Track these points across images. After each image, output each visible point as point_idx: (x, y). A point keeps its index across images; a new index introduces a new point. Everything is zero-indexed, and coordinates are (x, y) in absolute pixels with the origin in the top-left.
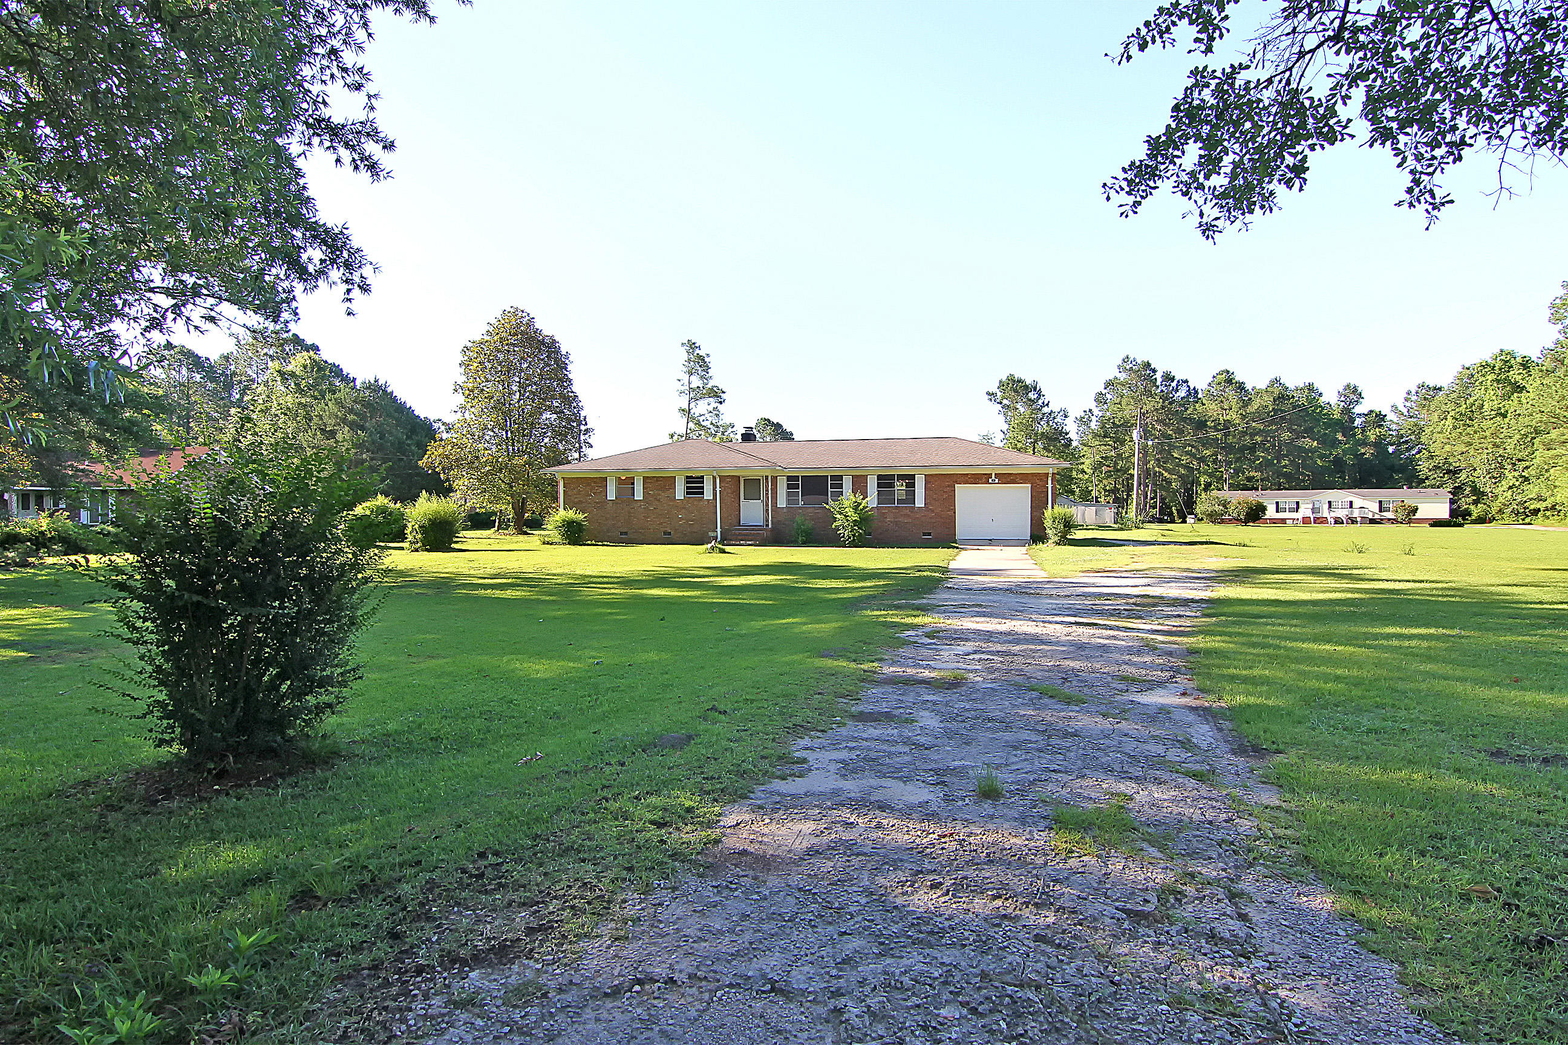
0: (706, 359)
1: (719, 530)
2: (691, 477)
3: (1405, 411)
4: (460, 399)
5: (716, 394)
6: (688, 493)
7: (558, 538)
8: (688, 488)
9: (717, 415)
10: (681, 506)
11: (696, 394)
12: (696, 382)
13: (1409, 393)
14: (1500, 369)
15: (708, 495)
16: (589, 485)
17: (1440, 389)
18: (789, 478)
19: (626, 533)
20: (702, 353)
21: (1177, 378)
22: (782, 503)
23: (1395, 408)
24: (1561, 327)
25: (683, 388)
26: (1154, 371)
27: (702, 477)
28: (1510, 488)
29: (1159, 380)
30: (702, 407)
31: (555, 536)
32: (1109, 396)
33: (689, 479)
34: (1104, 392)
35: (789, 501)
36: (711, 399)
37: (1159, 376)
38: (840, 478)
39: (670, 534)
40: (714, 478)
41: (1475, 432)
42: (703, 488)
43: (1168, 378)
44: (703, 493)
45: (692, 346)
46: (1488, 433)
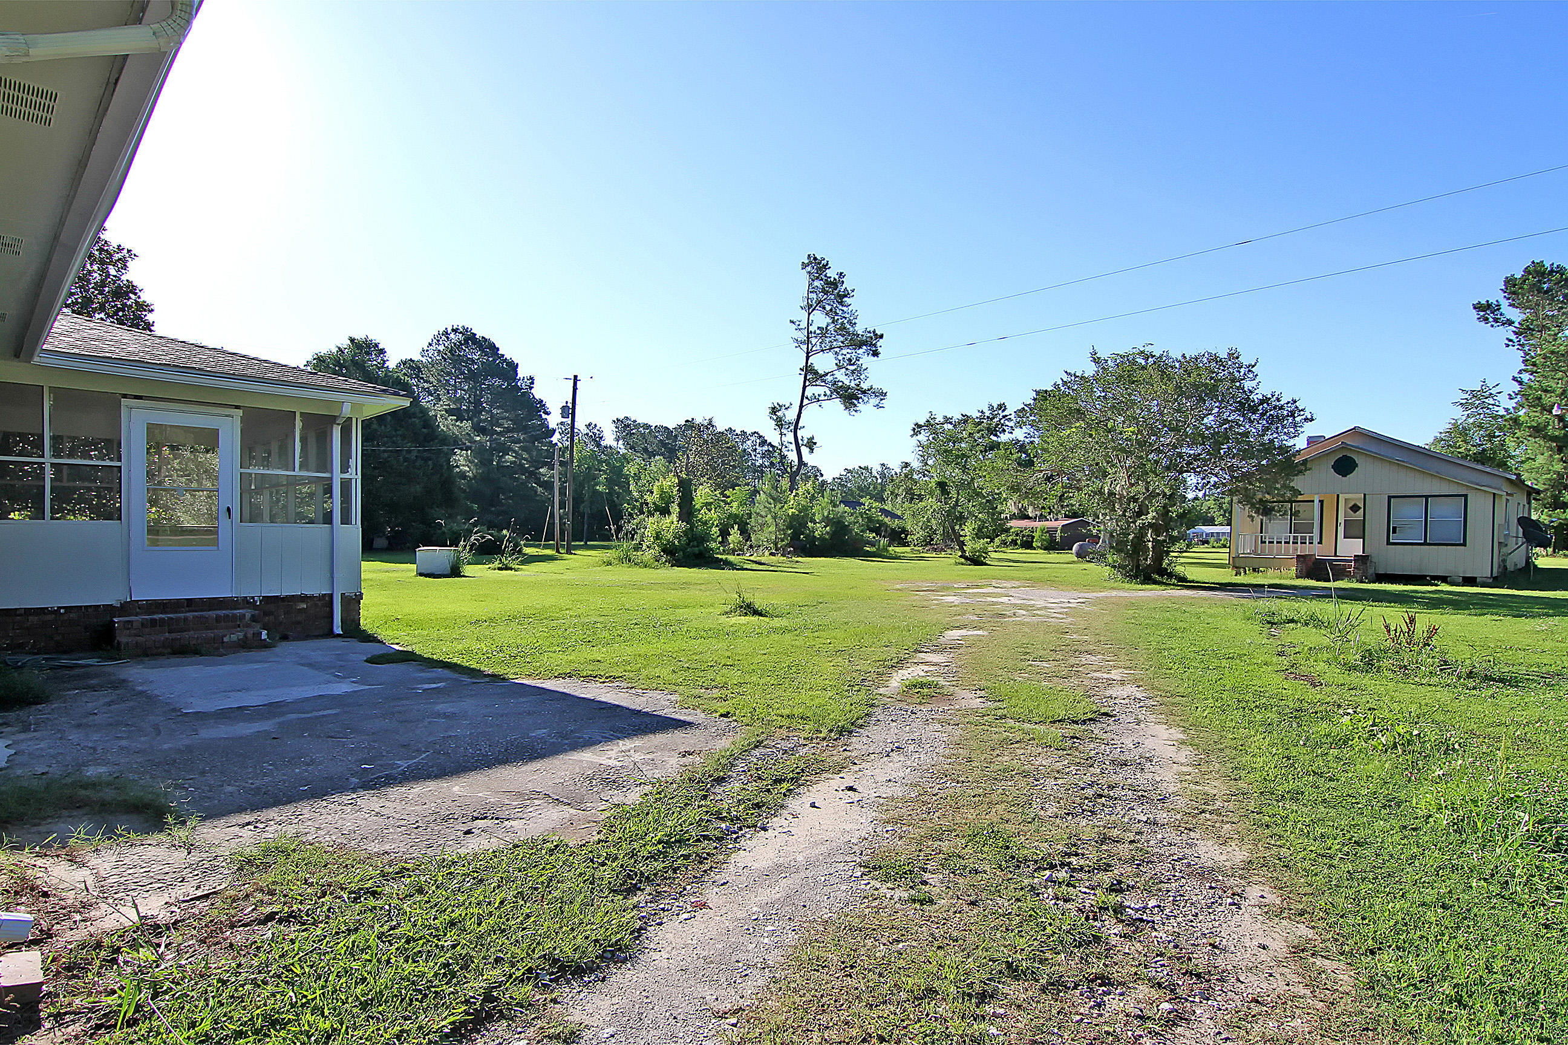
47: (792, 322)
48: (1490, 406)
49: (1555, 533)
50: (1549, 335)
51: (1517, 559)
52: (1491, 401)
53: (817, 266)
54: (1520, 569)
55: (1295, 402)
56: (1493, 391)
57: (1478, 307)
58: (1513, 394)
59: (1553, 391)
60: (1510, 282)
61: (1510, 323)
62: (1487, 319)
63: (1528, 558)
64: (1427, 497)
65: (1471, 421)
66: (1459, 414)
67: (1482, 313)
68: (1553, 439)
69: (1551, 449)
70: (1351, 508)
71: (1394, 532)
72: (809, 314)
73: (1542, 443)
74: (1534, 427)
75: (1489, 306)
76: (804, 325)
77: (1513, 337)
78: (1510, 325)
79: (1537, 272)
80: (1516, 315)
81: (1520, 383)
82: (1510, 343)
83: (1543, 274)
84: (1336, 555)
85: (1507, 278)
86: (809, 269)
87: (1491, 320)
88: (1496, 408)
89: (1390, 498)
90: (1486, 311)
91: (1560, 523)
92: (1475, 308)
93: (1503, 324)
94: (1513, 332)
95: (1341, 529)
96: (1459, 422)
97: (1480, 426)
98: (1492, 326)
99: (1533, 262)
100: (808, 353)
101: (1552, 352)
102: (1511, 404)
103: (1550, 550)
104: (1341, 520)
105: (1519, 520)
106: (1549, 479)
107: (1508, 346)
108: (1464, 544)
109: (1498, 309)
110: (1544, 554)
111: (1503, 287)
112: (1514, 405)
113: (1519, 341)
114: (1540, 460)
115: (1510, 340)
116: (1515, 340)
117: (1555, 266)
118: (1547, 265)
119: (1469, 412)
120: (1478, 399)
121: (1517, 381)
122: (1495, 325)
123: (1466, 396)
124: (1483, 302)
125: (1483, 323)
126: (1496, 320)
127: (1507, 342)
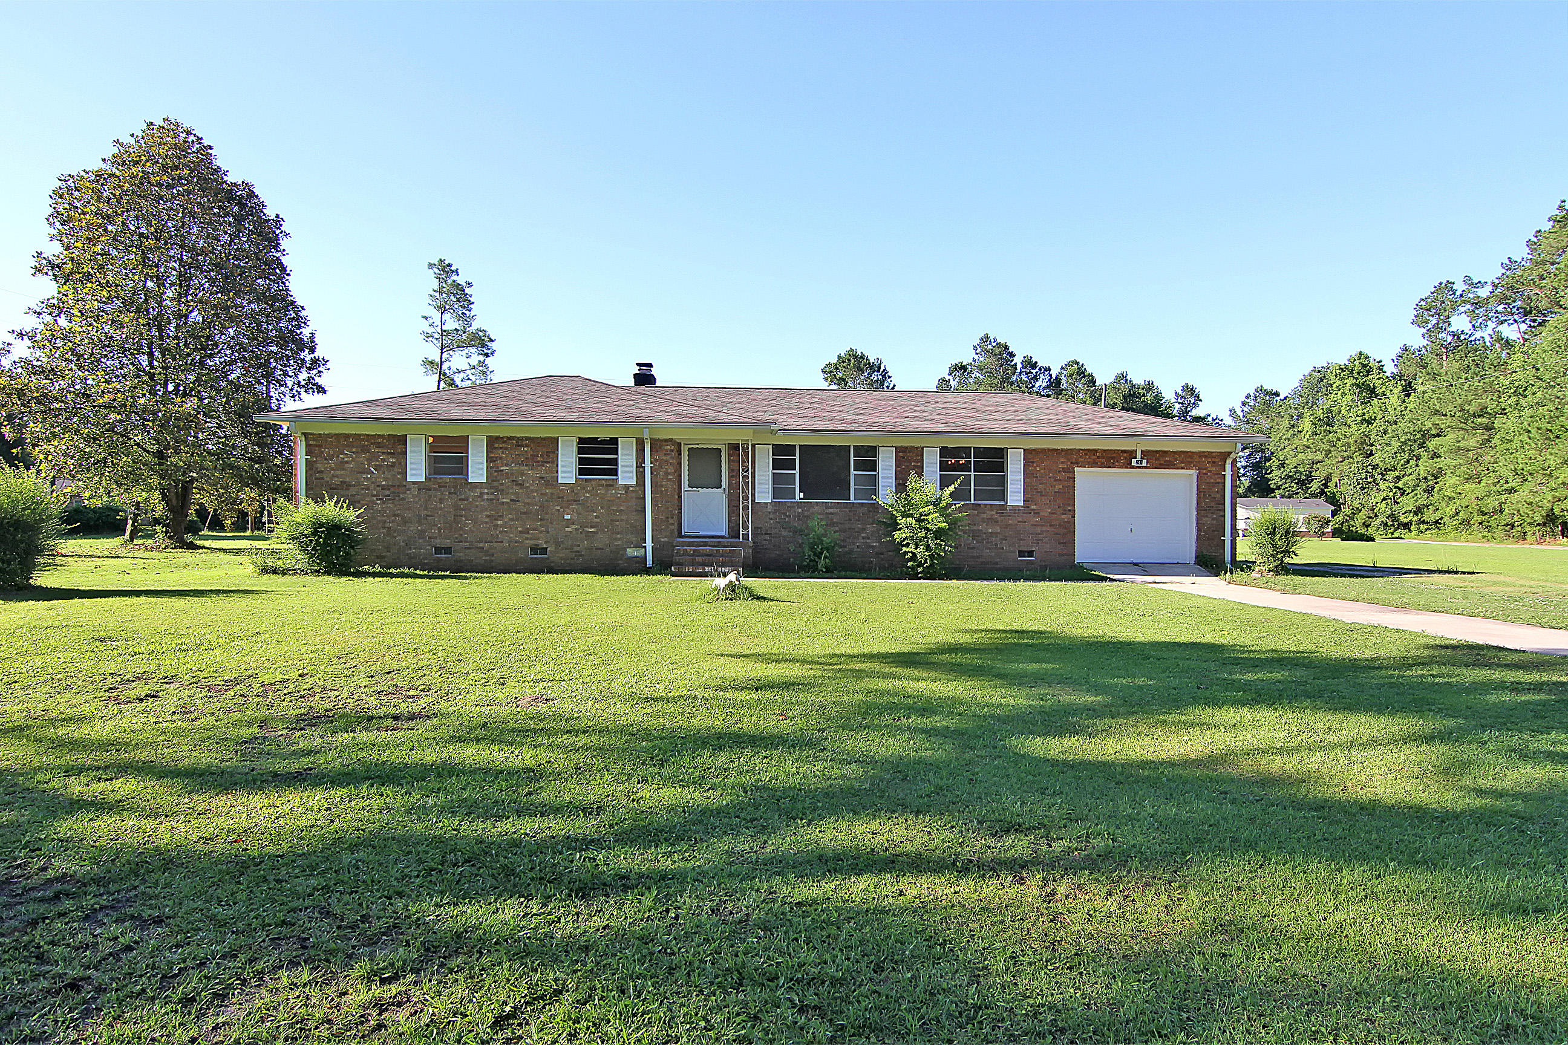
0: (467, 291)
1: (649, 544)
2: (594, 440)
3: (1241, 414)
4: (48, 288)
5: (481, 342)
6: (582, 472)
7: (301, 559)
8: (581, 461)
9: (484, 373)
10: (567, 497)
11: (448, 342)
12: (451, 324)
13: (1248, 396)
14: (1359, 373)
15: (626, 476)
16: (365, 450)
17: (1277, 394)
18: (778, 449)
19: (448, 550)
20: (461, 280)
21: (1040, 364)
22: (764, 494)
23: (1233, 413)
24: (1425, 331)
25: (430, 330)
26: (1012, 355)
27: (614, 441)
28: (1384, 499)
29: (1019, 366)
30: (458, 361)
31: (294, 555)
32: (952, 383)
33: (585, 445)
34: (947, 378)
35: (776, 493)
36: (473, 350)
37: (1018, 360)
38: (873, 450)
39: (544, 551)
40: (640, 443)
41: (1339, 439)
42: (615, 462)
43: (1030, 364)
44: (615, 472)
45: (445, 269)
46: (1351, 441)
100: (442, 349)
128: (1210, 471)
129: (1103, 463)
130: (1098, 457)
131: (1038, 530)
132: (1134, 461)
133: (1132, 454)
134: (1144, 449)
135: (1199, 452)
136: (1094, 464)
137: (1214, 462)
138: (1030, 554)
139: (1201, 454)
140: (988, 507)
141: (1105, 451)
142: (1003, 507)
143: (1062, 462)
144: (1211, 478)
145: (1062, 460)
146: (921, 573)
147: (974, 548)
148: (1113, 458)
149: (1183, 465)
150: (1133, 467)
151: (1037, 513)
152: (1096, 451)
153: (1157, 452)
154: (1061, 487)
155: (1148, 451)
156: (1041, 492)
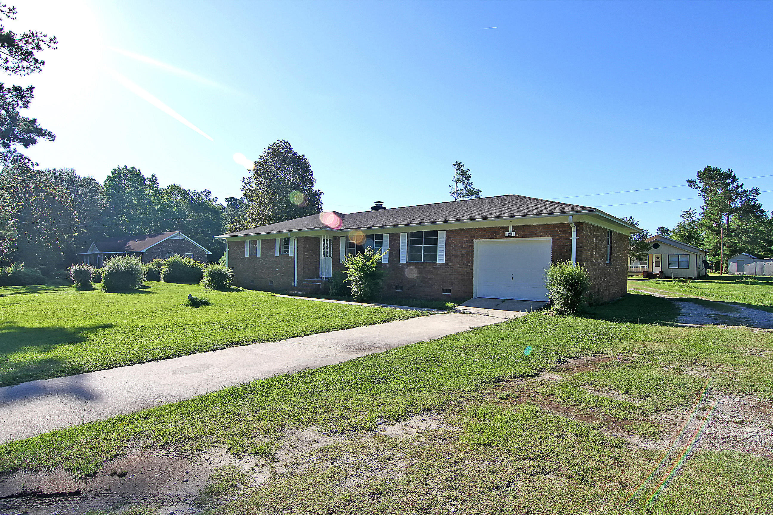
1: (296, 281)
10: (278, 262)
15: (291, 253)
19: (253, 281)
27: (289, 239)
39: (272, 282)
44: (289, 251)
47: (450, 186)
48: (693, 217)
49: (715, 265)
50: (713, 193)
51: (703, 272)
52: (693, 216)
53: (459, 165)
54: (703, 276)
55: (647, 230)
56: (694, 212)
57: (689, 182)
58: (701, 214)
59: (714, 214)
60: (699, 173)
61: (700, 188)
62: (692, 186)
63: (706, 273)
64: (679, 255)
65: (686, 222)
66: (682, 220)
67: (690, 184)
68: (715, 231)
69: (714, 234)
70: (657, 258)
71: (670, 265)
72: (456, 184)
73: (711, 232)
74: (708, 227)
75: (692, 181)
76: (455, 187)
77: (701, 193)
78: (699, 188)
79: (708, 169)
80: (701, 185)
81: (703, 209)
82: (700, 195)
83: (711, 171)
84: (652, 271)
85: (698, 172)
86: (456, 167)
87: (693, 186)
88: (695, 218)
89: (669, 255)
90: (691, 183)
91: (717, 261)
92: (687, 182)
93: (697, 188)
94: (701, 191)
95: (654, 264)
96: (682, 223)
97: (689, 225)
98: (693, 188)
99: (707, 166)
100: (456, 198)
101: (714, 200)
102: (700, 217)
103: (714, 271)
104: (654, 261)
105: (703, 261)
106: (713, 245)
107: (699, 196)
108: (689, 268)
109: (696, 183)
110: (712, 272)
111: (697, 175)
112: (701, 218)
113: (703, 194)
114: (710, 238)
115: (700, 194)
116: (701, 194)
117: (715, 168)
118: (712, 167)
119: (685, 219)
120: (688, 214)
121: (702, 208)
122: (694, 188)
123: (684, 213)
124: (690, 180)
125: (690, 187)
126: (694, 186)
127: (698, 194)
128: (561, 237)
129: (489, 236)
130: (487, 232)
131: (453, 277)
132: (507, 233)
133: (506, 229)
134: (514, 225)
135: (553, 224)
136: (484, 237)
137: (564, 231)
138: (449, 291)
139: (555, 226)
140: (428, 264)
141: (490, 228)
142: (435, 264)
143: (466, 237)
144: (562, 242)
145: (466, 235)
146: (355, 298)
147: (421, 287)
148: (495, 232)
149: (541, 234)
150: (507, 237)
151: (452, 267)
152: (485, 229)
153: (524, 226)
154: (465, 251)
155: (518, 226)
156: (455, 255)
